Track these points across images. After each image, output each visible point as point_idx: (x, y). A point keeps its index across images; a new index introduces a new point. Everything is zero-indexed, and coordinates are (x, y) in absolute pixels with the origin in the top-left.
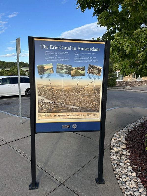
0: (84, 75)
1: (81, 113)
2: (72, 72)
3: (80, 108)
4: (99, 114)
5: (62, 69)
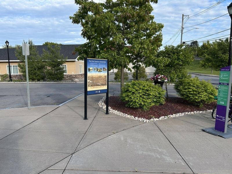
1: (101, 86)
2: (98, 70)
5: (95, 69)
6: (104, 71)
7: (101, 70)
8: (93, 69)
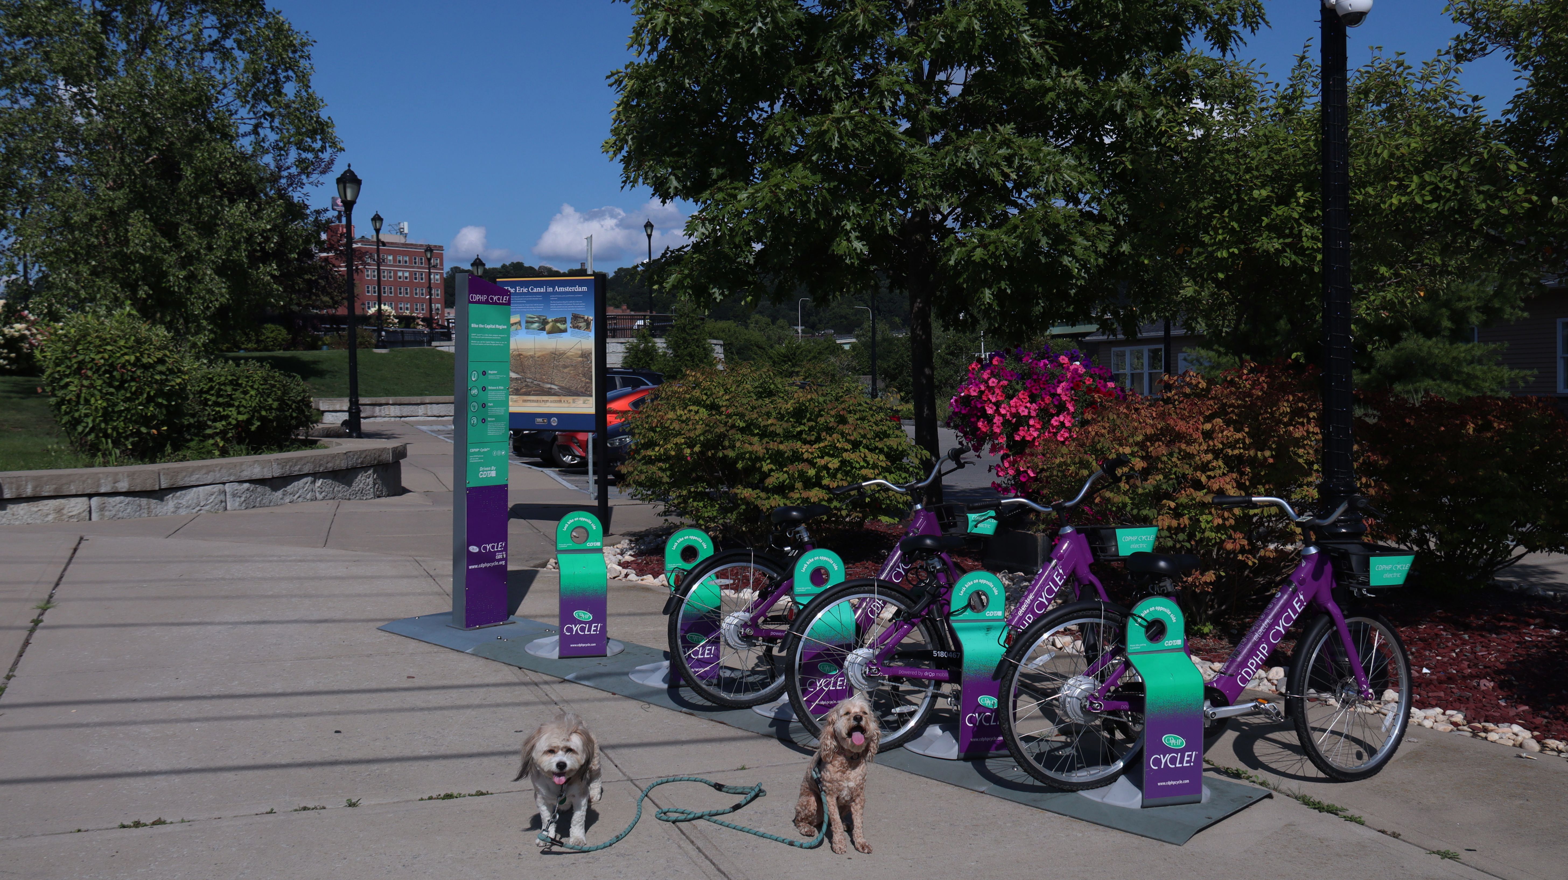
0: (565, 331)
1: (563, 398)
2: (548, 327)
3: (561, 388)
4: (592, 401)
5: (533, 323)
6: (579, 328)
7: (562, 326)
8: (524, 324)
